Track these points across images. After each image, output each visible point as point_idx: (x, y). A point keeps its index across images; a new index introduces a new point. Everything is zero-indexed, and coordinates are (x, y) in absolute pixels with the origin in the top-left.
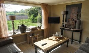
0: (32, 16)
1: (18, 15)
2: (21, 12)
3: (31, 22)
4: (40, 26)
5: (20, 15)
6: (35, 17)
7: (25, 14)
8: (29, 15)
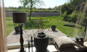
0: (65, 13)
1: (51, 12)
2: (55, 9)
3: (63, 20)
4: (82, 39)
5: (53, 12)
6: (69, 15)
7: (58, 11)
8: (62, 12)
